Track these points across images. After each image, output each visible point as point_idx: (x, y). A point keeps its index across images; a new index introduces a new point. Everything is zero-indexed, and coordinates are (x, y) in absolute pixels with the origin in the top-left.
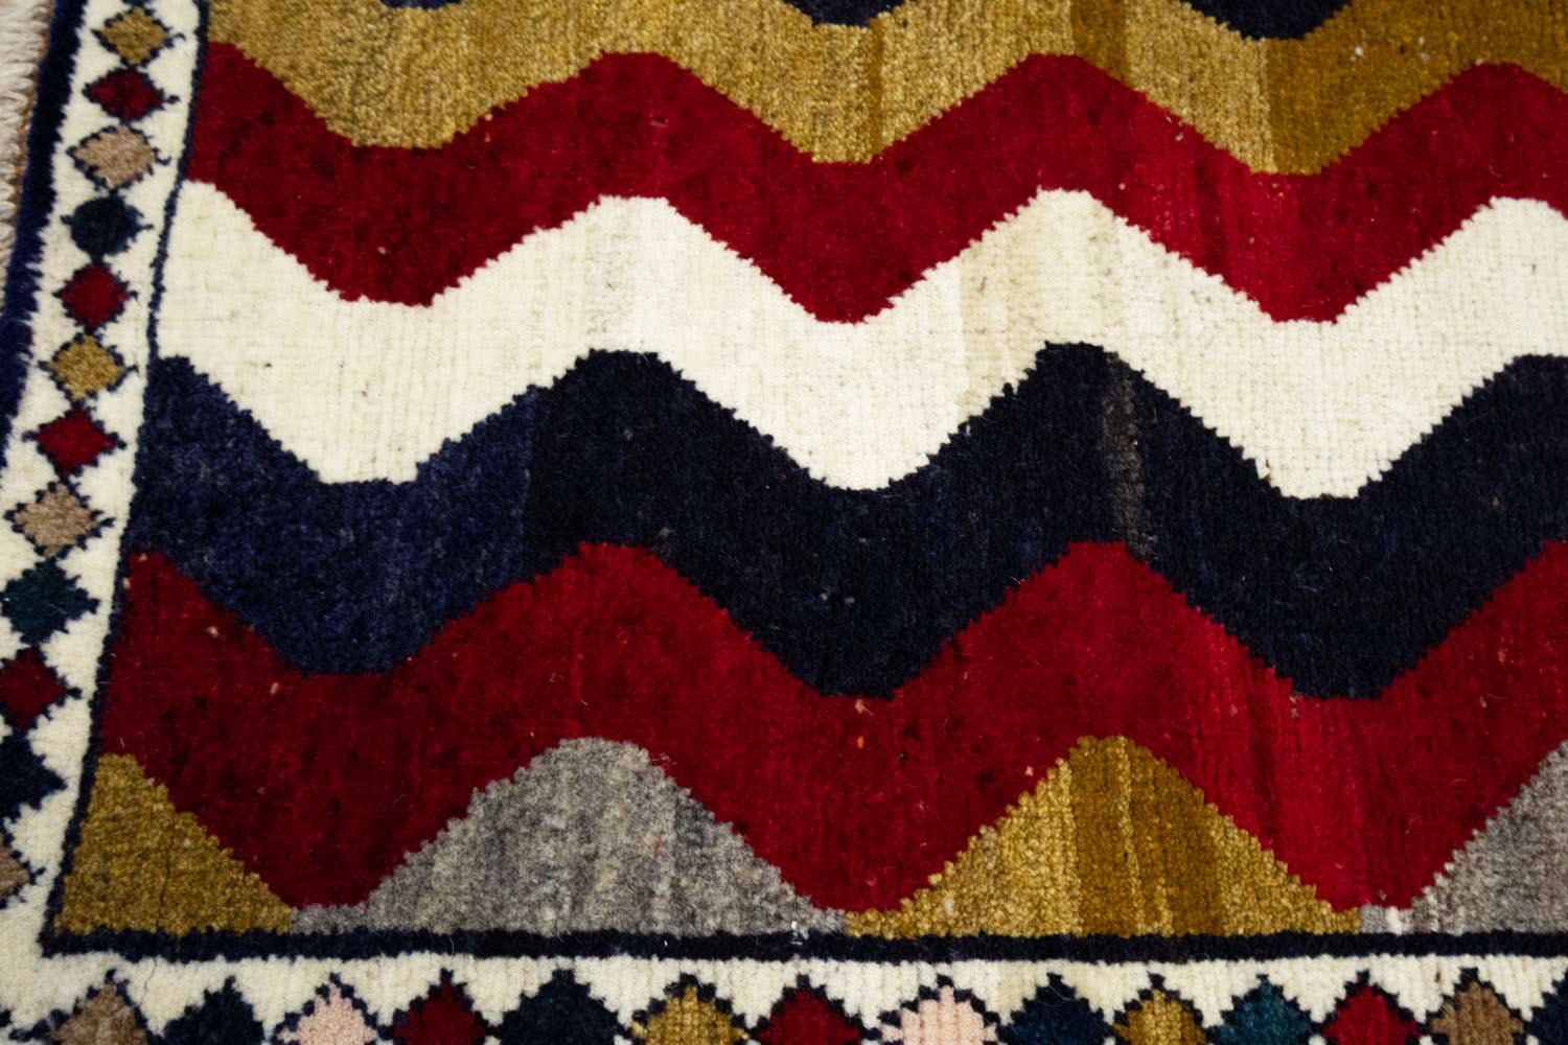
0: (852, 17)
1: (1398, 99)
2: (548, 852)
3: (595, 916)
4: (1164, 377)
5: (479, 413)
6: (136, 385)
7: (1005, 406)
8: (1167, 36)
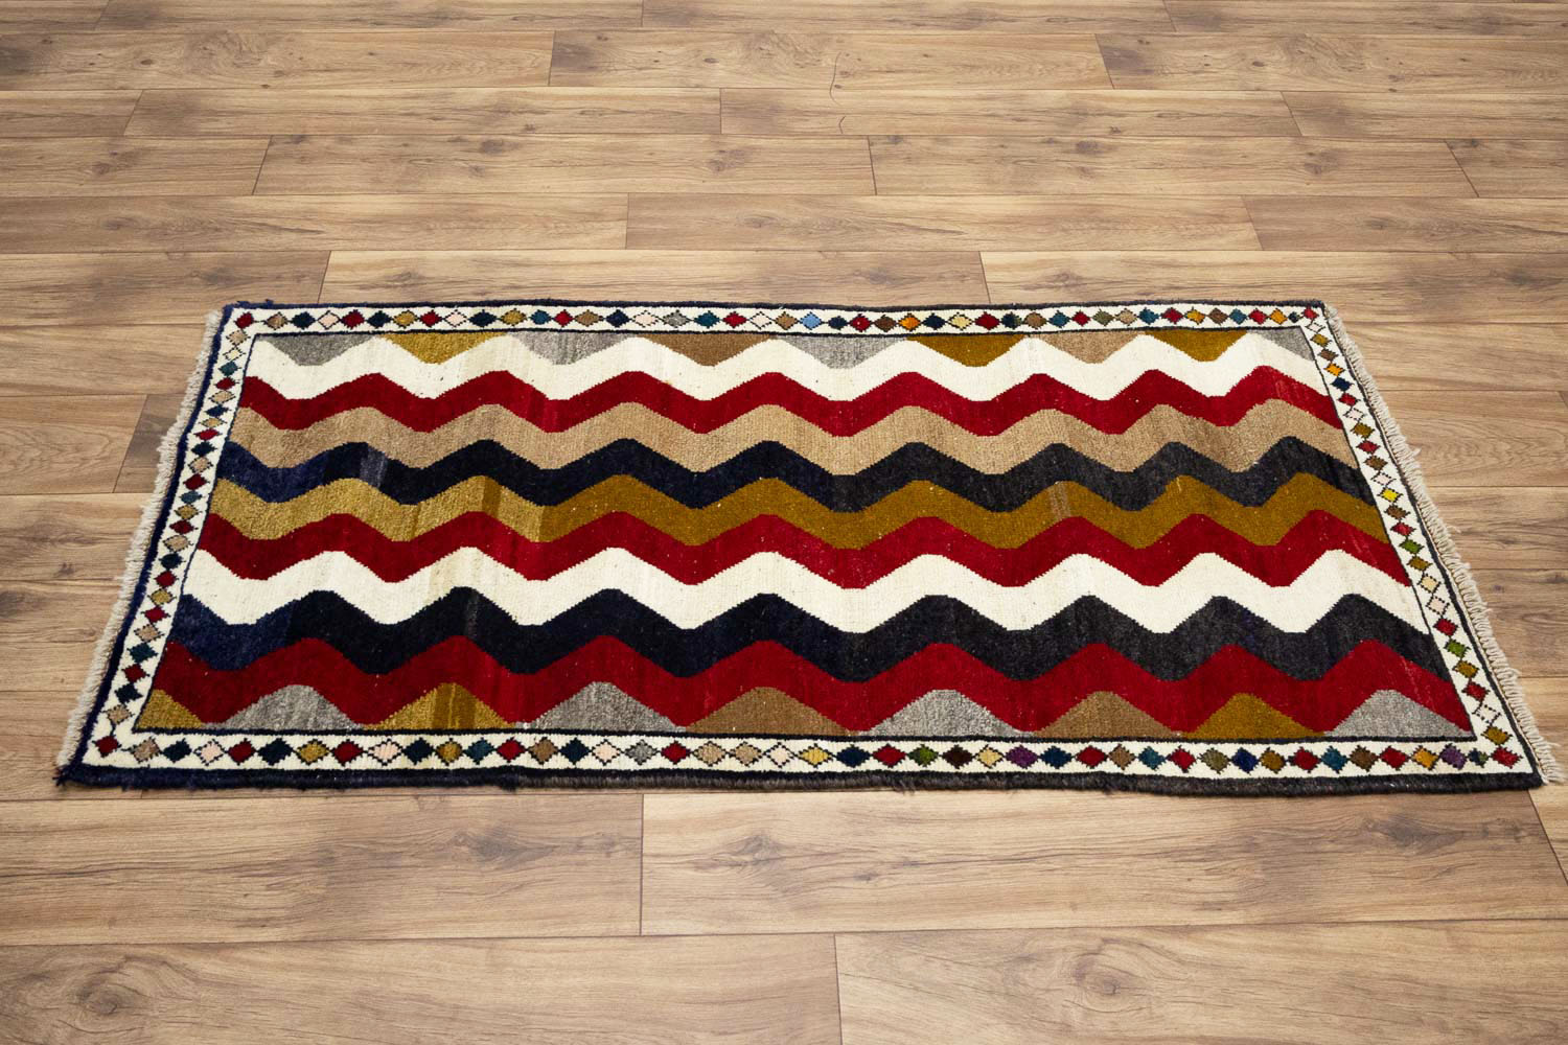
0: (412, 503)
1: (583, 521)
2: (279, 711)
3: (291, 726)
4: (489, 595)
5: (278, 606)
6: (175, 603)
7: (438, 604)
8: (512, 506)
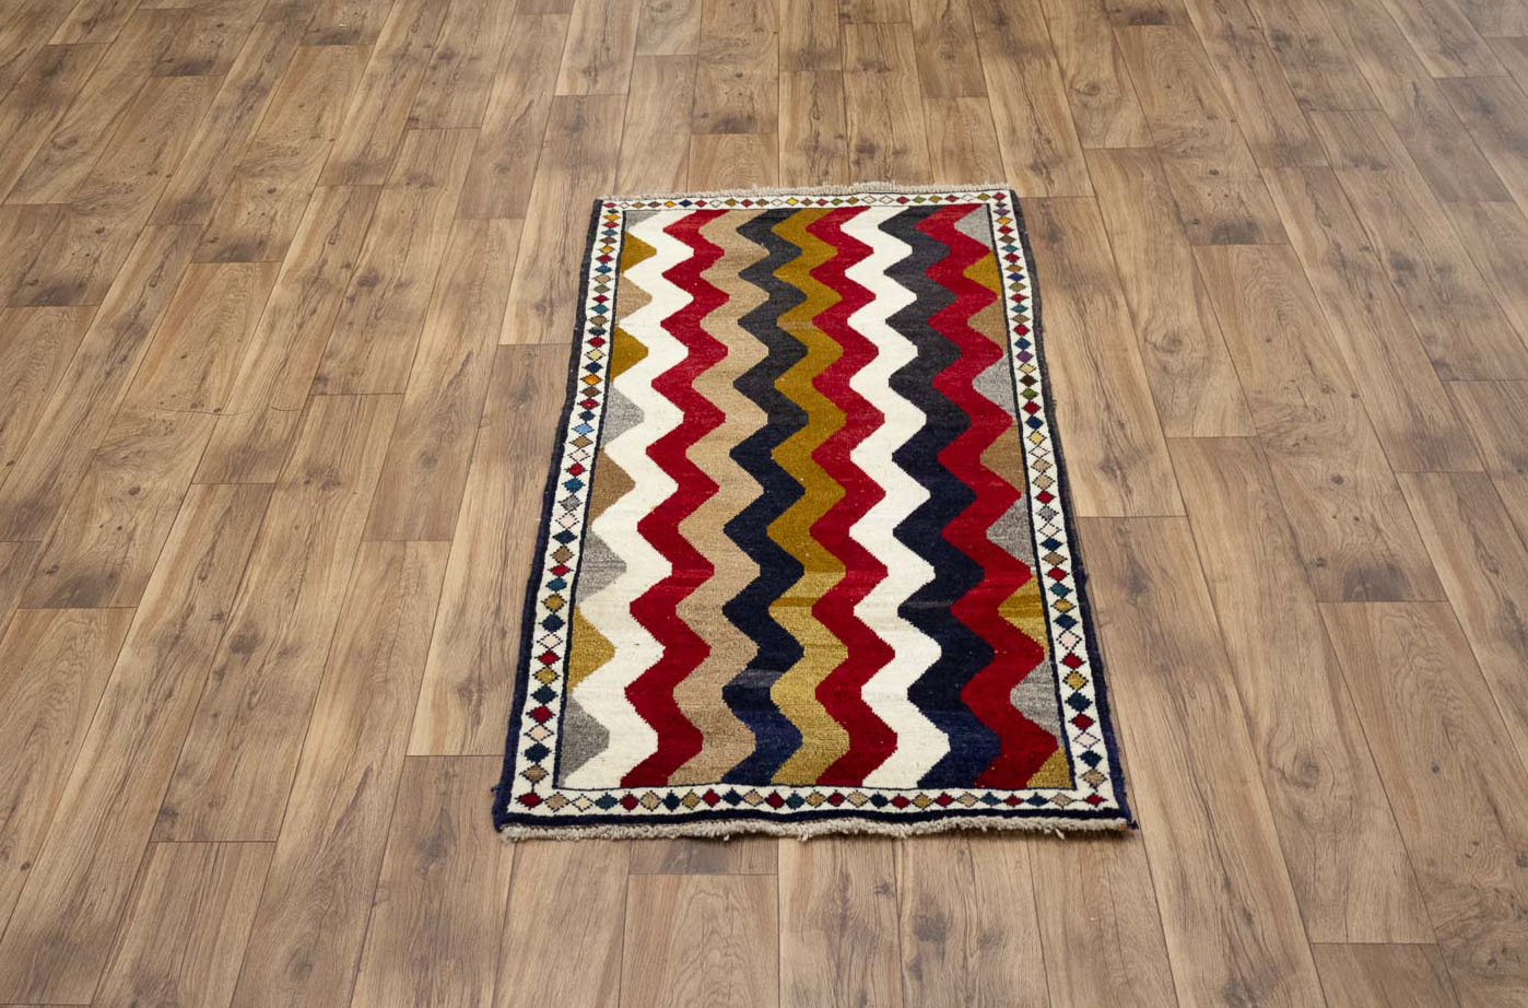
2: (1038, 705)
5: (927, 721)
6: (925, 792)
